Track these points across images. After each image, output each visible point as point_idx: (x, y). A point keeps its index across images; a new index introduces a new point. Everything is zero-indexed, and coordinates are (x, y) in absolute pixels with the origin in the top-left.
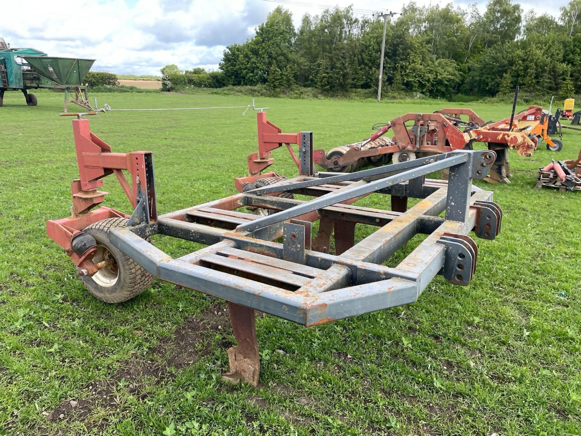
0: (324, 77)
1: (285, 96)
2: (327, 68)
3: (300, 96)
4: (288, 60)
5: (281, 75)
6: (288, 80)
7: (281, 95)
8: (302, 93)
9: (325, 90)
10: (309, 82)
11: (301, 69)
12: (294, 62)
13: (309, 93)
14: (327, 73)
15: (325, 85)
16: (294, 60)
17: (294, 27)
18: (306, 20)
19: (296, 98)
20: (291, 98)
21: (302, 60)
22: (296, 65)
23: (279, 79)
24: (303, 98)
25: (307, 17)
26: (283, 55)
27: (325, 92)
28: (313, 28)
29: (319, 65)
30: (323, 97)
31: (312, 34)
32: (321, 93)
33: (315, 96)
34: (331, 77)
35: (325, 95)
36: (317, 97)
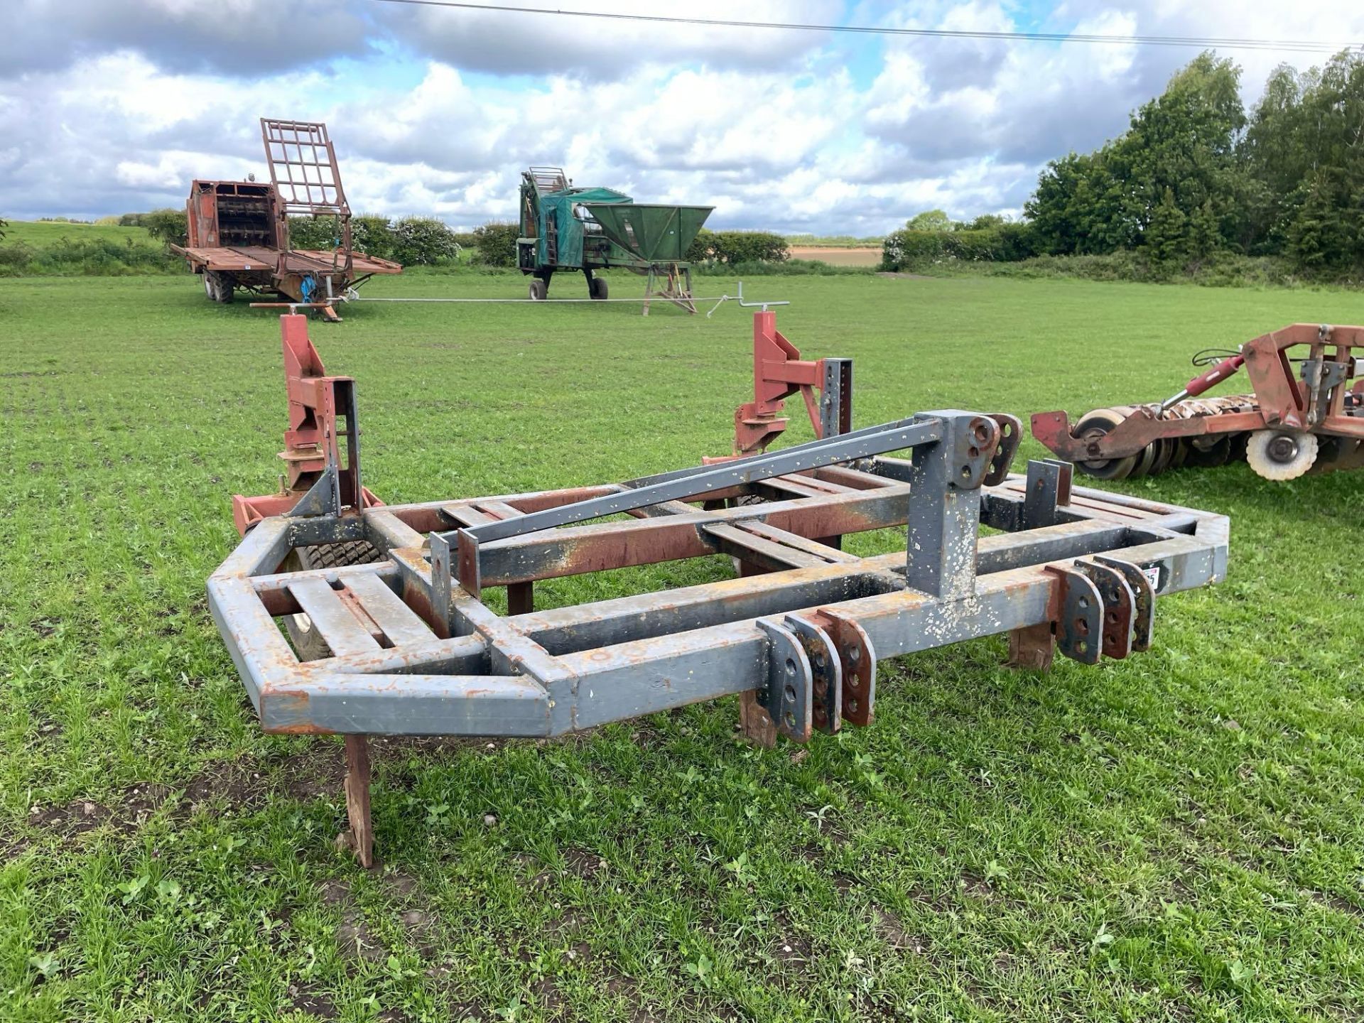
0: (1309, 230)
1: (1186, 279)
2: (1321, 206)
3: (1230, 279)
4: (1211, 187)
5: (1186, 225)
6: (1202, 239)
7: (1178, 278)
8: (1238, 271)
9: (1310, 264)
10: (1267, 243)
11: (1247, 208)
12: (1228, 192)
13: (1259, 272)
14: (1322, 218)
15: (1311, 250)
16: (1227, 185)
17: (1240, 102)
18: (1280, 84)
19: (1219, 284)
20: (1203, 285)
21: (1251, 185)
22: (1232, 199)
23: (1175, 237)
24: (1238, 285)
25: (1282, 75)
26: (1198, 174)
27: (1308, 270)
28: (1298, 101)
29: (1301, 199)
30: (1298, 283)
31: (1295, 117)
32: (1295, 273)
33: (1276, 280)
34: (1331, 228)
35: (1309, 279)
36: (1281, 283)
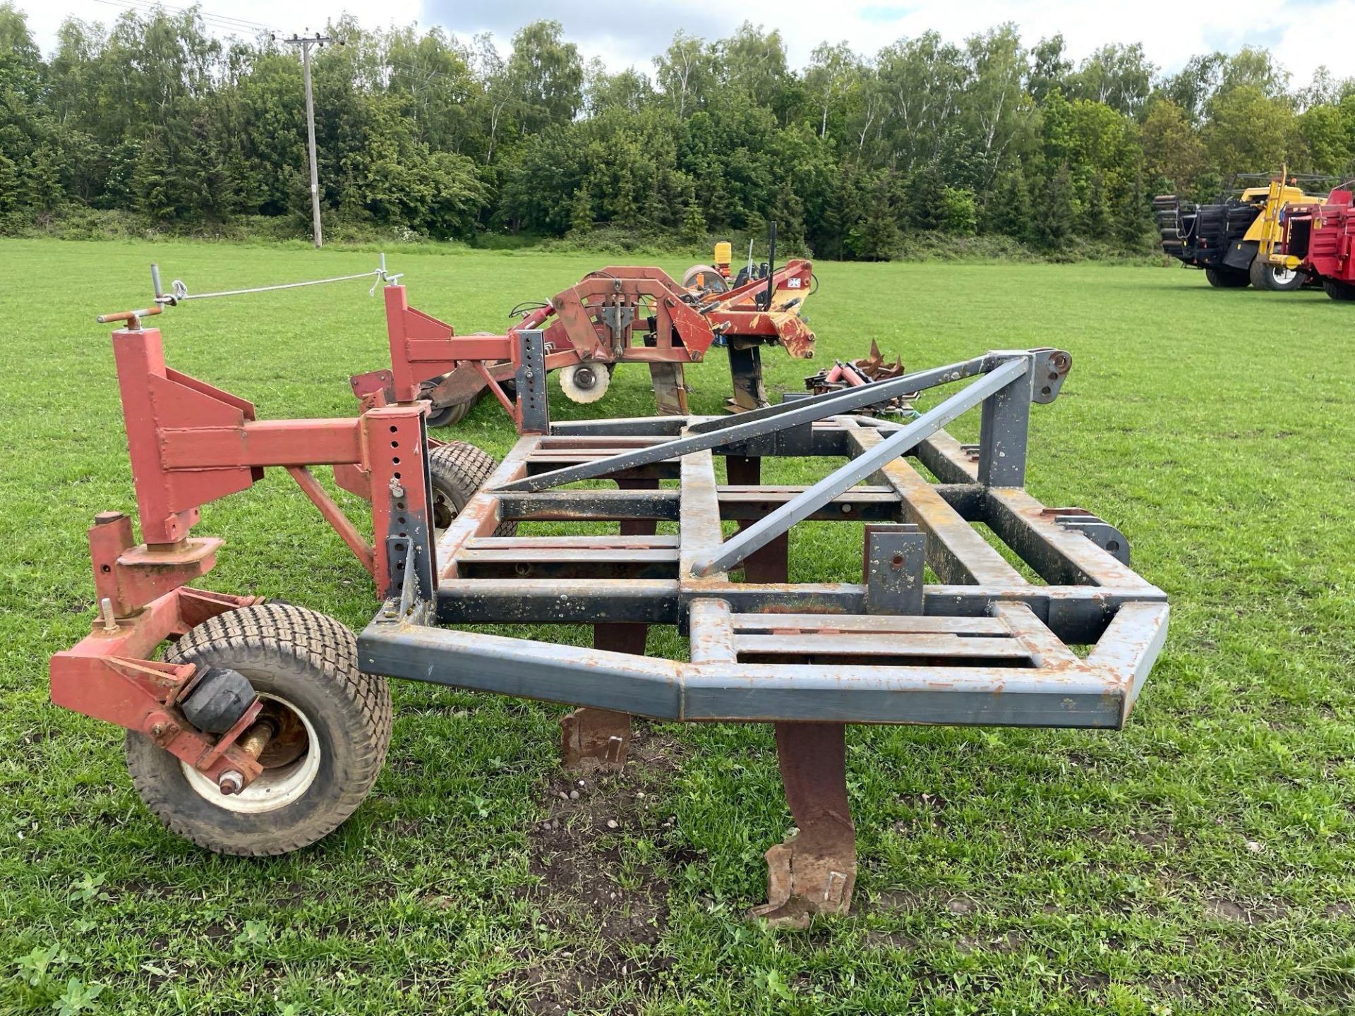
0: (155, 184)
1: (41, 233)
2: (158, 161)
3: (89, 232)
4: (35, 138)
5: (20, 174)
6: (45, 191)
7: (30, 230)
8: (93, 224)
9: (163, 217)
10: (107, 196)
11: (78, 160)
12: (54, 142)
13: (115, 225)
14: (162, 173)
15: (161, 205)
16: (51, 135)
17: (37, 48)
18: (71, 35)
19: (76, 238)
20: (63, 239)
21: (77, 137)
22: (61, 151)
23: (12, 188)
24: (99, 238)
25: (72, 26)
26: (17, 121)
27: (164, 224)
28: (94, 54)
29: (130, 153)
30: (158, 236)
31: (97, 72)
32: (152, 226)
33: (136, 233)
34: (173, 185)
35: (164, 230)
36: (142, 236)
